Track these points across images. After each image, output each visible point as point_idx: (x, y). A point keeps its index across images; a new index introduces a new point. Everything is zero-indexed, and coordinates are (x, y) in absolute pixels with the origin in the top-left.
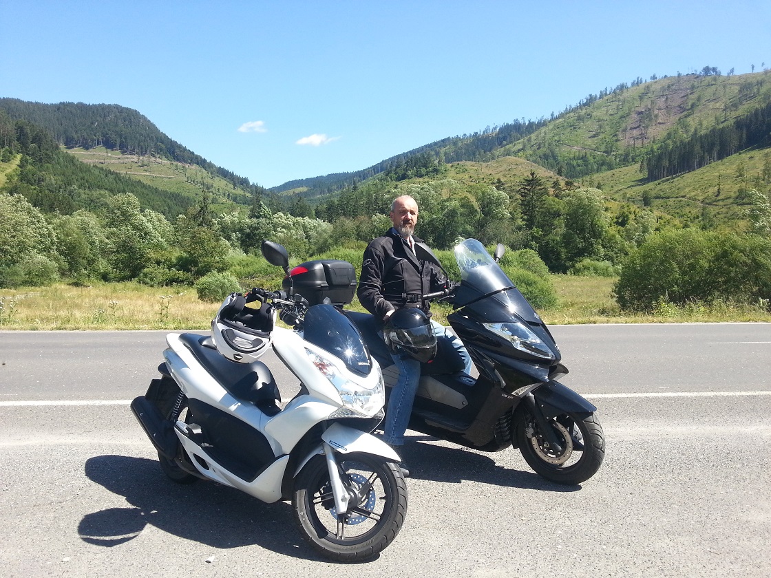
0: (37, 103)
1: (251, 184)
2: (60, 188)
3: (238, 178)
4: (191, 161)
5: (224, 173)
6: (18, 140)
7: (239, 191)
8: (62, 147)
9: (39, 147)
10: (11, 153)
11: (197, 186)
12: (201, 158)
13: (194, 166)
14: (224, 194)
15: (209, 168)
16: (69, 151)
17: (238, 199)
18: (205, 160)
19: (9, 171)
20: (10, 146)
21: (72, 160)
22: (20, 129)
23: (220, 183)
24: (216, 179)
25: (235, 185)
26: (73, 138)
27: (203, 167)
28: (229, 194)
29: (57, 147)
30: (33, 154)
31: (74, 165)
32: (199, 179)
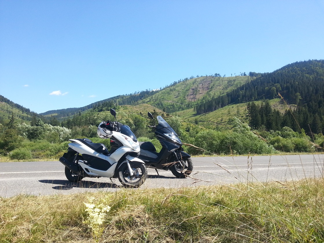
1: (31, 111)
3: (25, 109)
4: (2, 100)
5: (18, 106)
7: (25, 115)
11: (5, 112)
12: (7, 99)
13: (4, 103)
14: (18, 116)
15: (11, 104)
17: (24, 118)
18: (9, 100)
23: (15, 111)
24: (14, 109)
25: (23, 112)
27: (8, 103)
28: (20, 116)
32: (6, 109)
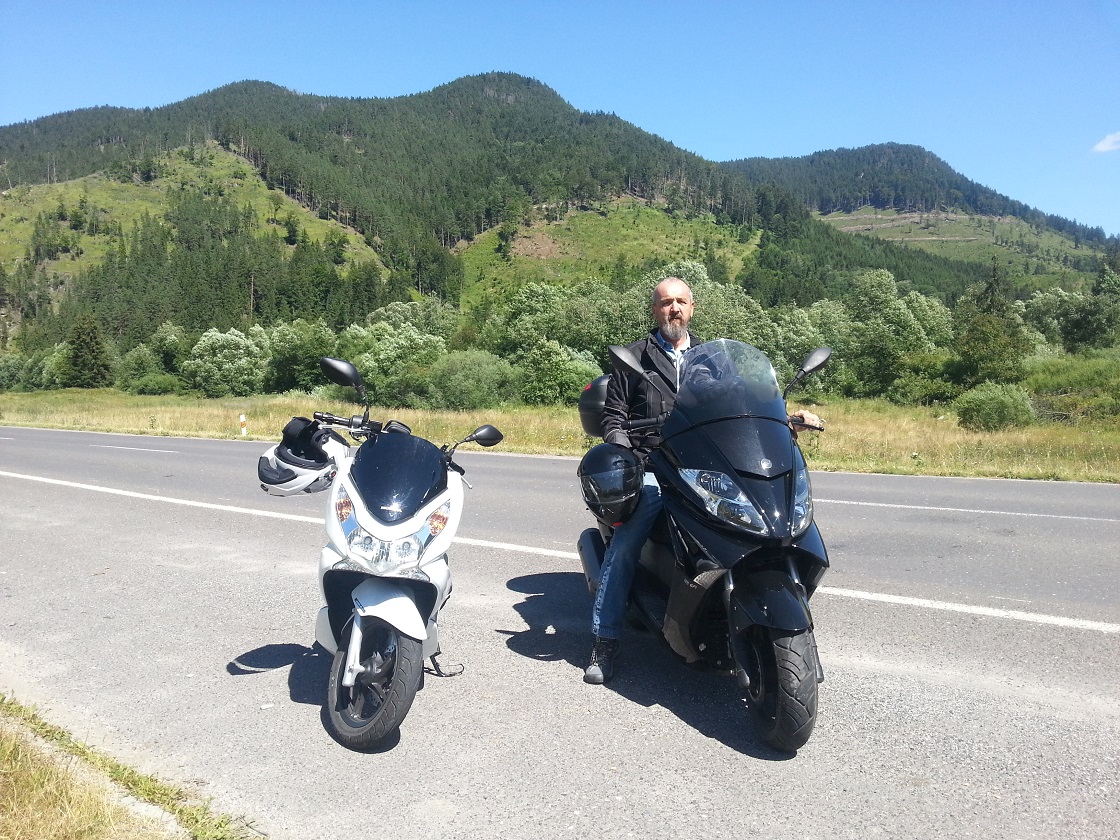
0: (785, 158)
1: (1107, 237)
2: (809, 270)
3: (1084, 229)
4: (1003, 211)
5: (1058, 225)
6: (758, 212)
7: (1085, 251)
8: (815, 214)
9: (784, 218)
10: (750, 230)
11: (1012, 249)
12: (1019, 203)
13: (1009, 219)
14: (1058, 260)
15: (1034, 218)
16: (824, 219)
17: (1082, 263)
18: (1026, 208)
19: (747, 253)
20: (749, 220)
21: (826, 230)
22: (762, 197)
23: (1050, 241)
24: (1046, 235)
25: (1077, 241)
26: (830, 200)
27: (1024, 219)
28: (1066, 258)
29: (808, 215)
30: (776, 228)
31: (829, 236)
32: (1016, 238)
